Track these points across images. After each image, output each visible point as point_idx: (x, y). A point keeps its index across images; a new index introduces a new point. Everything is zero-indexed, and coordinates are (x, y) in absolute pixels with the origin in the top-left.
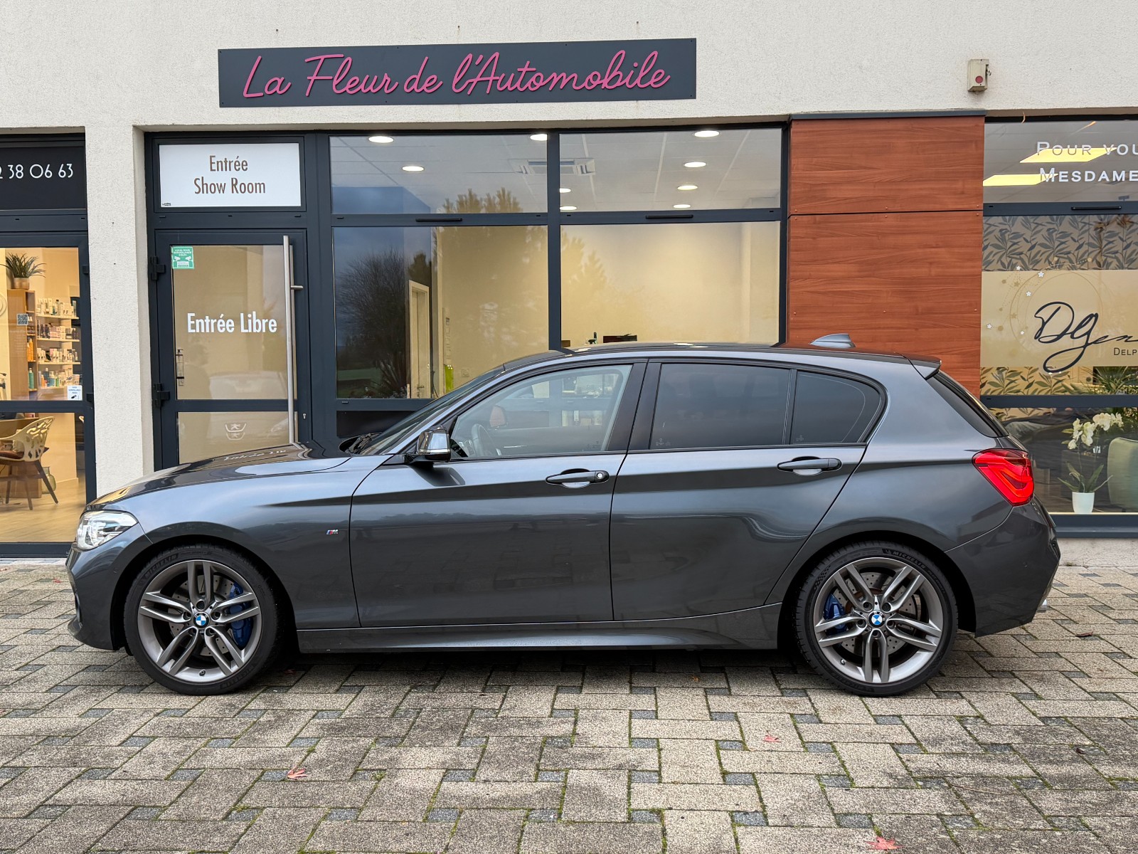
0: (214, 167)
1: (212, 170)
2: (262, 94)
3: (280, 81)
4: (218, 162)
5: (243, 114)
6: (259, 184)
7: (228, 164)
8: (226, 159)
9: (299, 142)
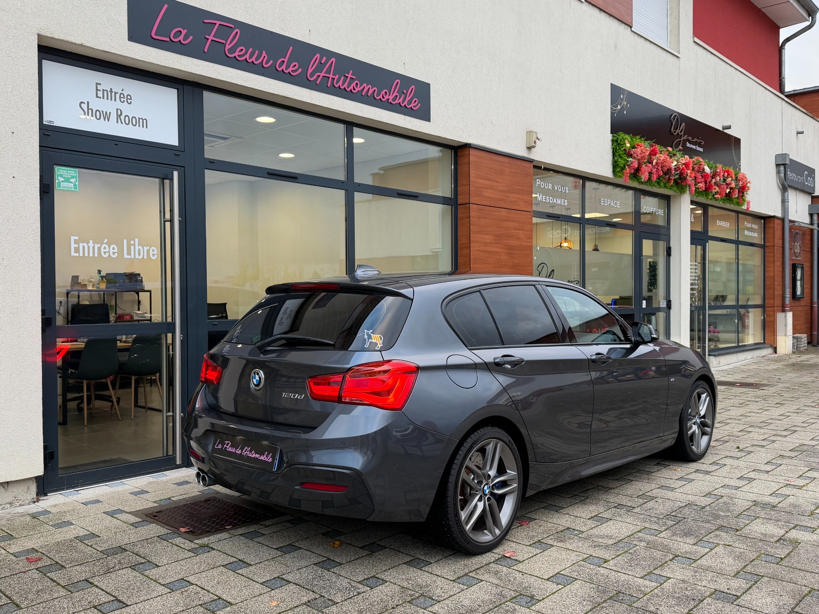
0: (100, 94)
1: (97, 97)
2: (168, 39)
3: (184, 32)
4: (103, 90)
5: (149, 53)
6: (142, 119)
7: (113, 94)
8: (111, 89)
9: (178, 89)
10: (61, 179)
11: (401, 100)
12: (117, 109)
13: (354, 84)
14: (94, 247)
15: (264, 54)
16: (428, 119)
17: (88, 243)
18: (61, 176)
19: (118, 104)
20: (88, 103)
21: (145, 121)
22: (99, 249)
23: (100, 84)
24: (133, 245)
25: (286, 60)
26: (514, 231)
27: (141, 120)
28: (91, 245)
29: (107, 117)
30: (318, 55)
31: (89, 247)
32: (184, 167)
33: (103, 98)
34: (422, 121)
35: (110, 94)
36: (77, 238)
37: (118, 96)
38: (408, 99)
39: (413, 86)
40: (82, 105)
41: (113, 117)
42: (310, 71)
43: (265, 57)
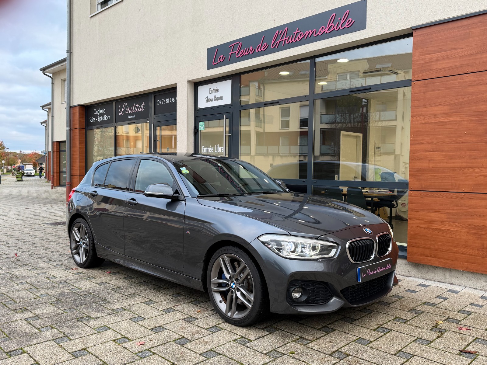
1: (210, 93)
2: (217, 63)
3: (222, 56)
4: (211, 90)
5: (213, 71)
8: (213, 89)
9: (232, 79)
10: (201, 126)
13: (299, 36)
15: (251, 47)
16: (363, 28)
17: (206, 148)
18: (201, 125)
19: (215, 94)
20: (207, 96)
21: (222, 97)
22: (209, 149)
23: (210, 88)
24: (217, 147)
25: (260, 45)
28: (207, 148)
29: (211, 100)
30: (277, 31)
32: (233, 111)
34: (357, 32)
36: (204, 146)
38: (342, 22)
39: (347, 11)
41: (214, 100)
42: (272, 43)
43: (251, 49)
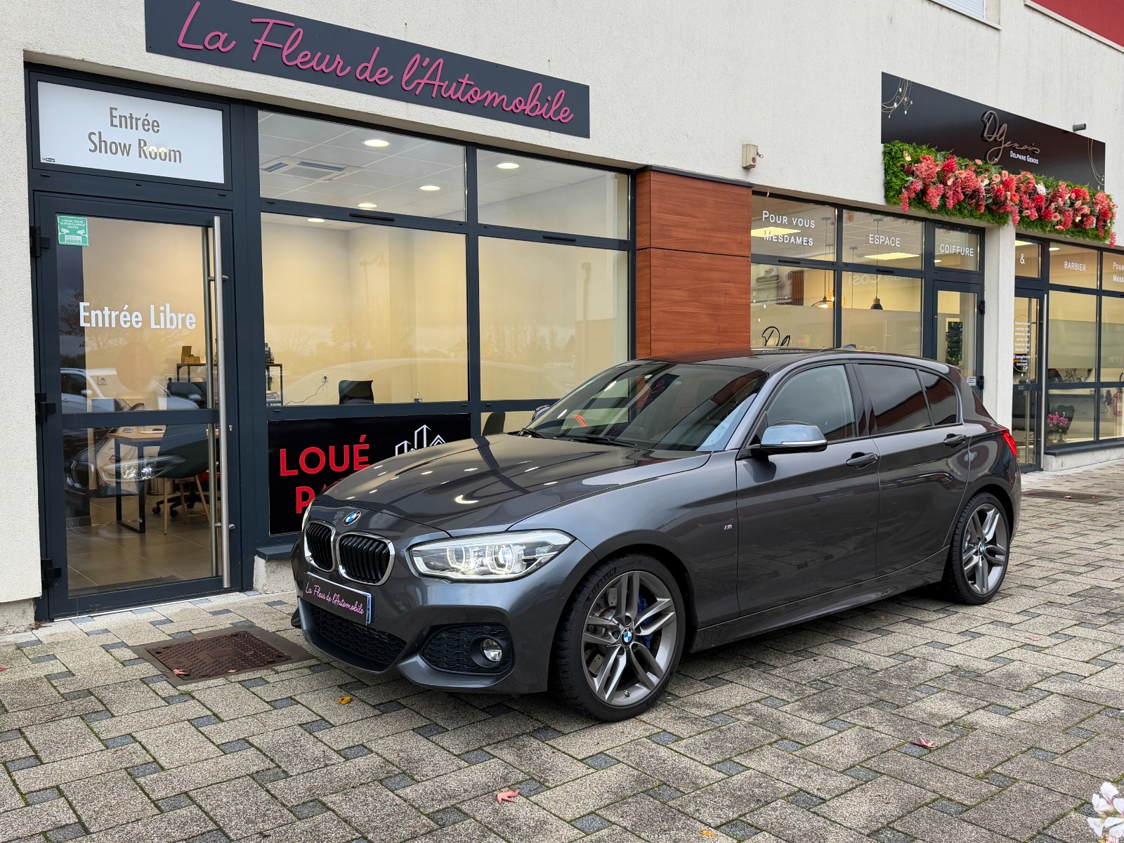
0: (116, 121)
1: (112, 125)
2: (201, 47)
3: (223, 37)
4: (120, 117)
5: (176, 66)
6: (173, 151)
7: (134, 121)
8: (131, 114)
9: (222, 110)
10: (66, 231)
11: (543, 111)
12: (140, 140)
13: (472, 92)
14: (110, 316)
15: (338, 58)
16: (586, 135)
17: (102, 310)
18: (66, 227)
19: (141, 134)
20: (100, 133)
21: (177, 153)
22: (118, 317)
23: (116, 109)
24: (162, 312)
25: (370, 66)
26: (721, 284)
27: (172, 153)
28: (106, 312)
29: (126, 150)
30: (418, 56)
31: (103, 316)
32: (231, 210)
33: (121, 127)
34: (577, 138)
35: (129, 122)
37: (140, 123)
38: (554, 108)
39: (563, 91)
40: (92, 136)
41: (134, 150)
42: (405, 78)
43: (339, 62)
